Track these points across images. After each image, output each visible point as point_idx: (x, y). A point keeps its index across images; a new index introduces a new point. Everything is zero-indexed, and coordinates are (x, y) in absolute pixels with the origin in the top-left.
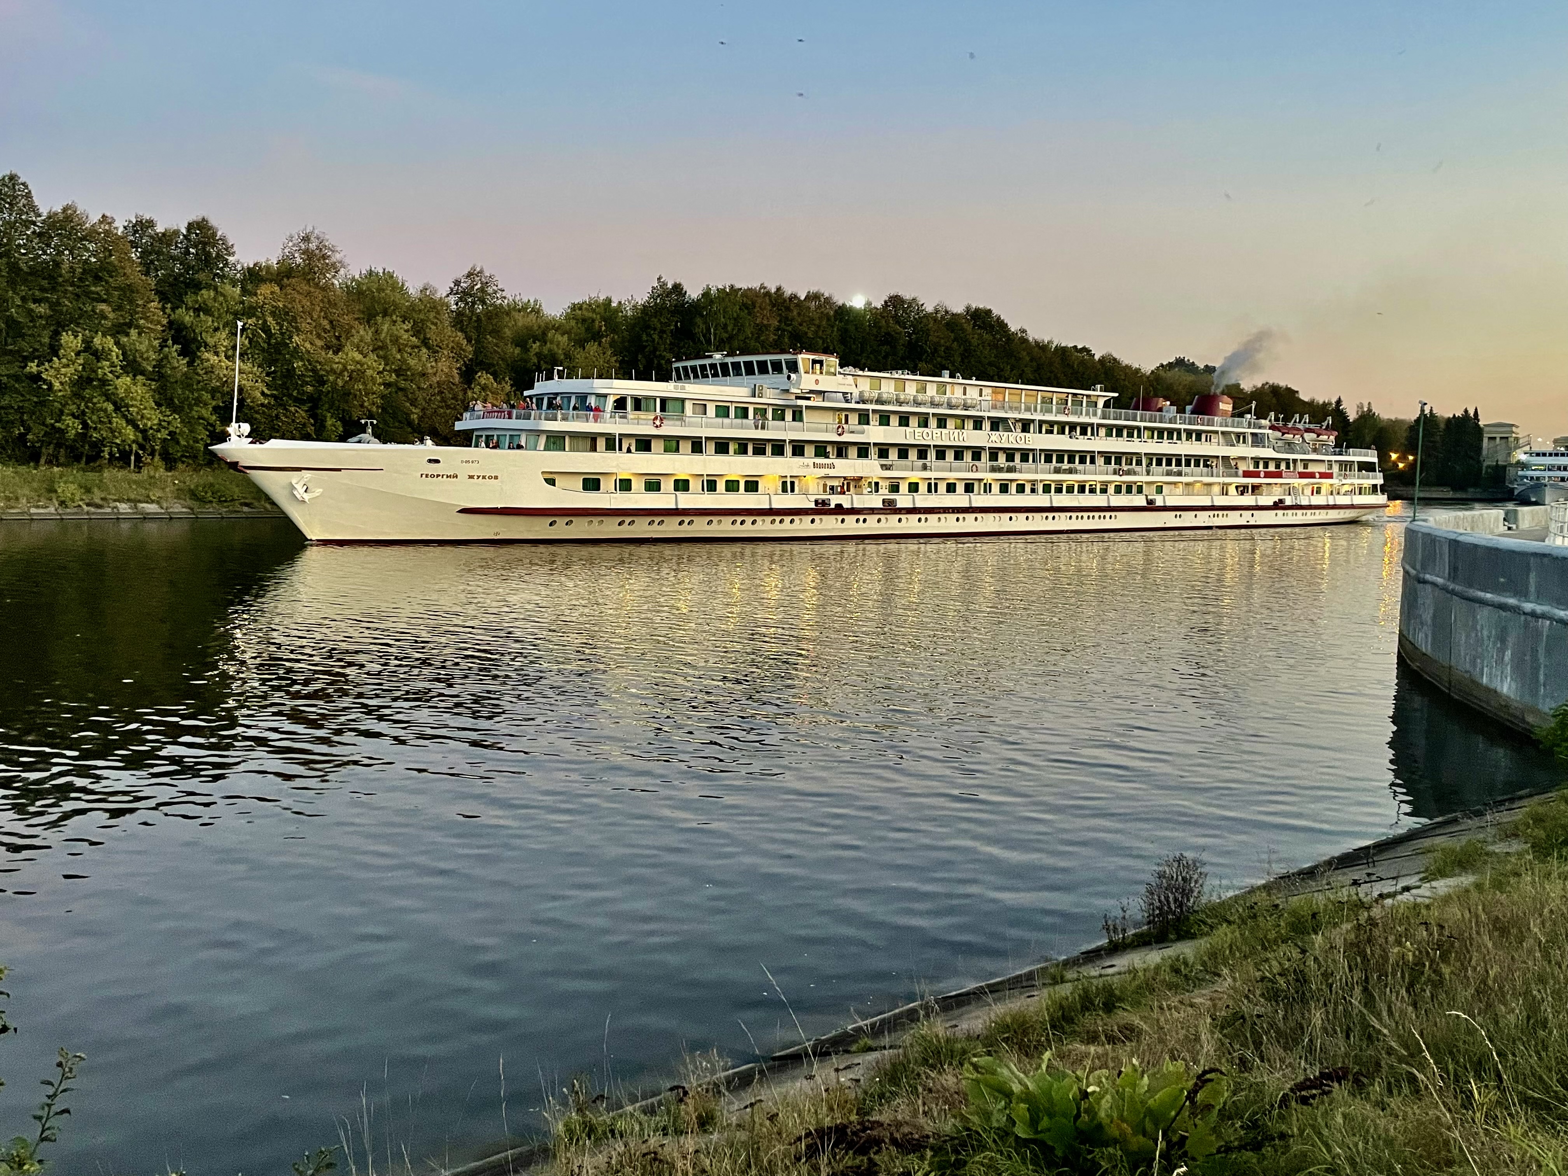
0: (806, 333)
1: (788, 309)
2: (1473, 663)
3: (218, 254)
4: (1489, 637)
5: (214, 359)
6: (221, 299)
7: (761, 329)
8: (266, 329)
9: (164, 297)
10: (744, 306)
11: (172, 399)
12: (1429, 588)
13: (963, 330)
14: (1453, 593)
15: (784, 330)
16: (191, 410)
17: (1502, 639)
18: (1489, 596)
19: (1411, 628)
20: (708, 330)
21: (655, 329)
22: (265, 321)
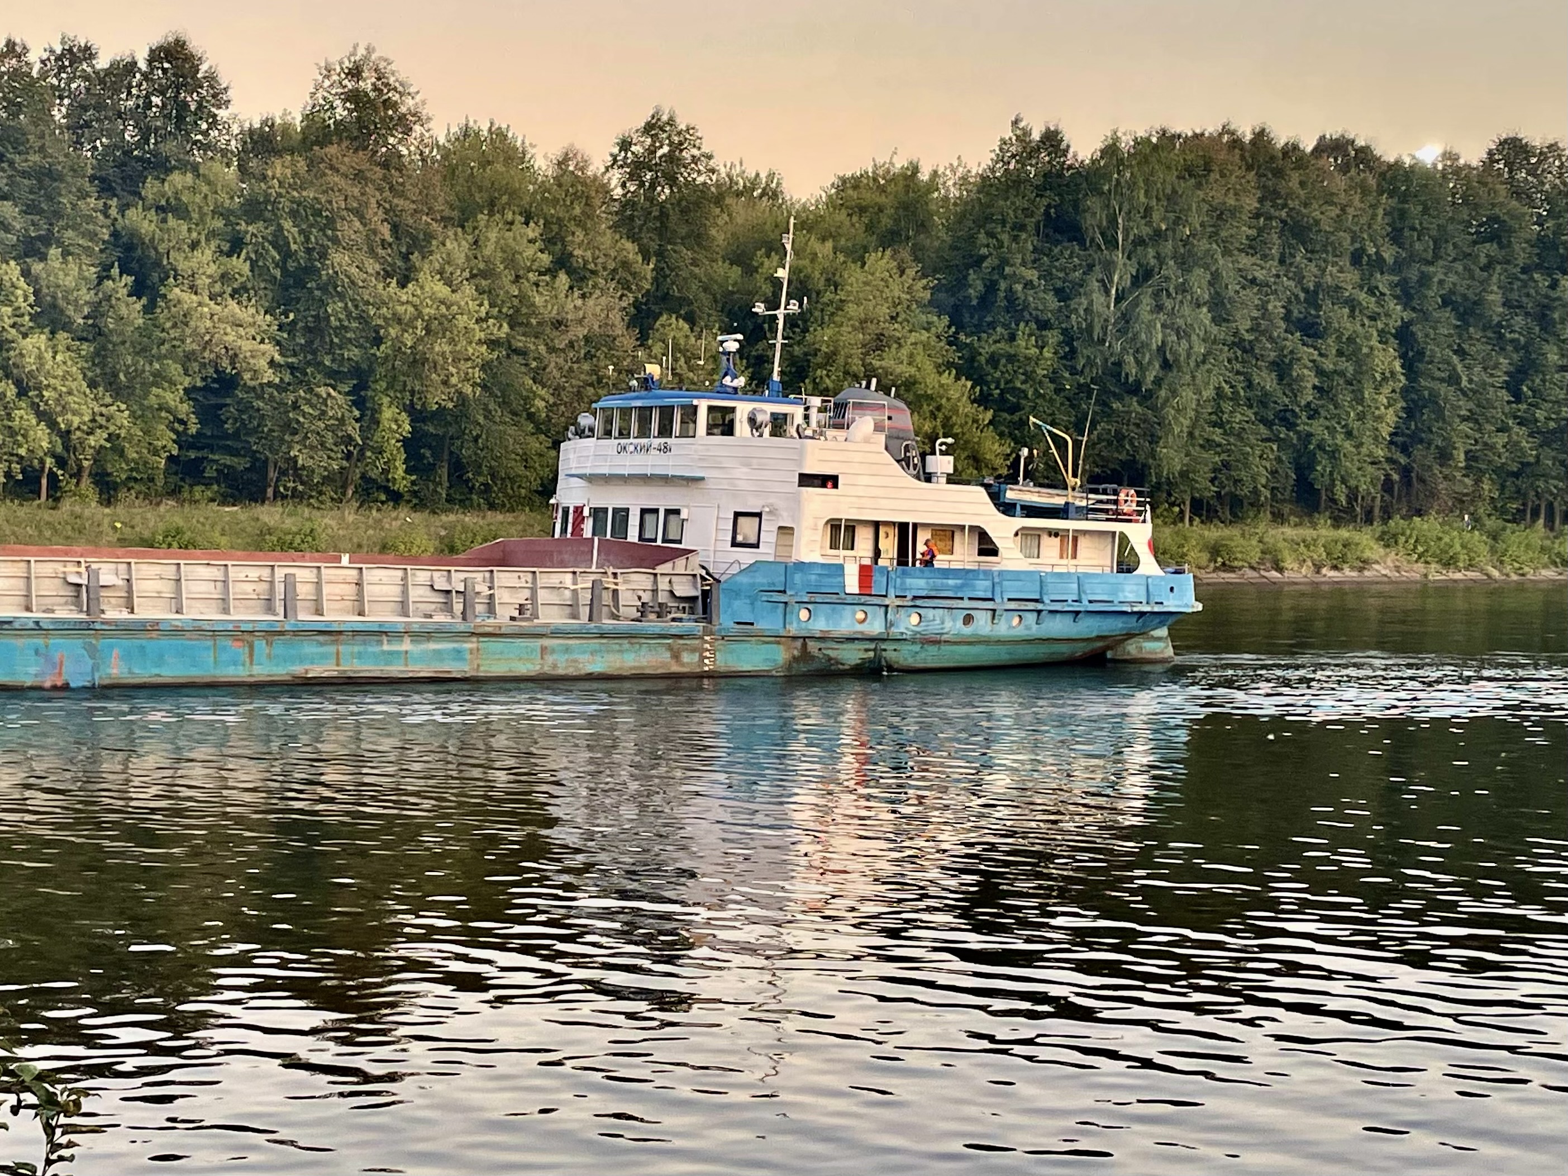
0: (1317, 222)
1: (1279, 173)
3: (200, 106)
5: (189, 299)
6: (205, 189)
7: (1221, 215)
8: (279, 242)
9: (106, 187)
10: (1189, 171)
11: (116, 376)
15: (1269, 218)
16: (146, 395)
20: (1113, 221)
21: (1004, 223)
22: (280, 228)
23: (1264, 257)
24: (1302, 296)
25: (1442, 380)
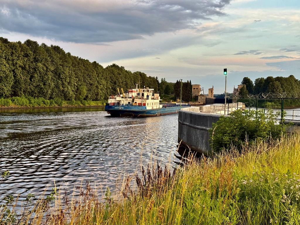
2: (196, 143)
4: (200, 137)
12: (186, 126)
14: (191, 127)
17: (203, 137)
18: (199, 127)
19: (182, 136)
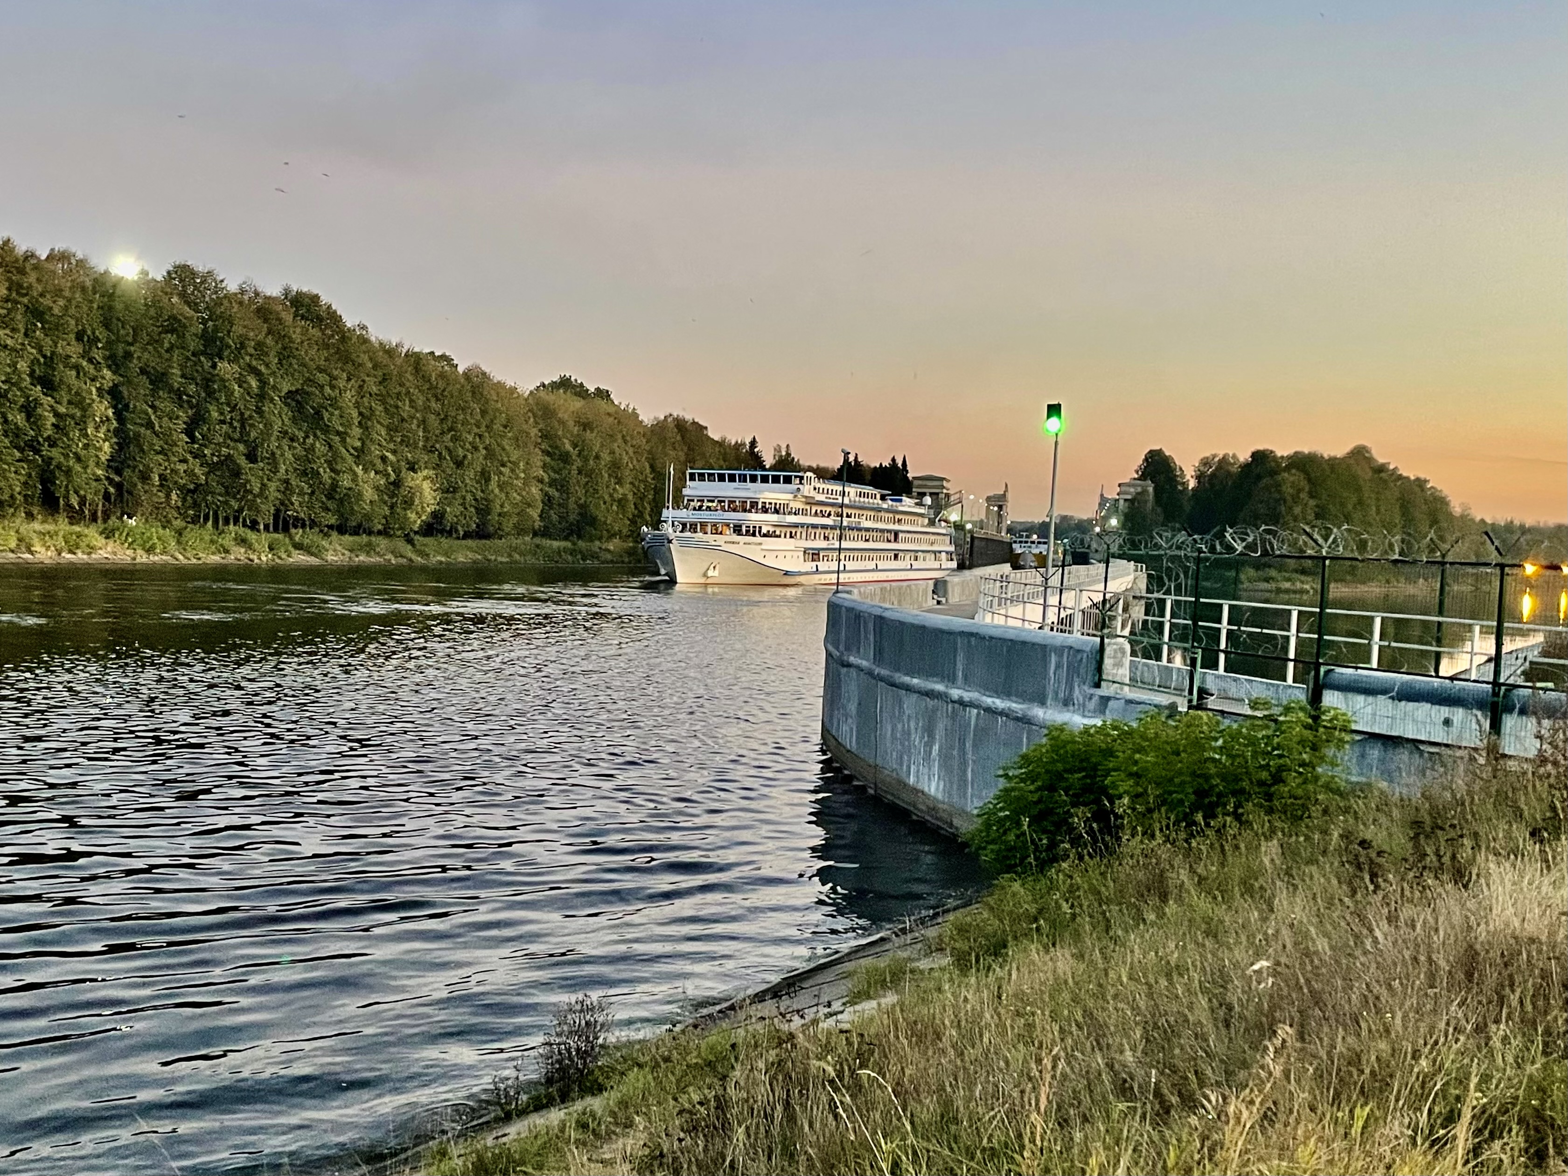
0: (51, 308)
2: (900, 760)
4: (916, 730)
12: (853, 672)
13: (279, 320)
14: (879, 678)
17: (929, 731)
18: (915, 681)
19: (835, 720)
23: (13, 330)
24: (42, 360)
25: (142, 425)
